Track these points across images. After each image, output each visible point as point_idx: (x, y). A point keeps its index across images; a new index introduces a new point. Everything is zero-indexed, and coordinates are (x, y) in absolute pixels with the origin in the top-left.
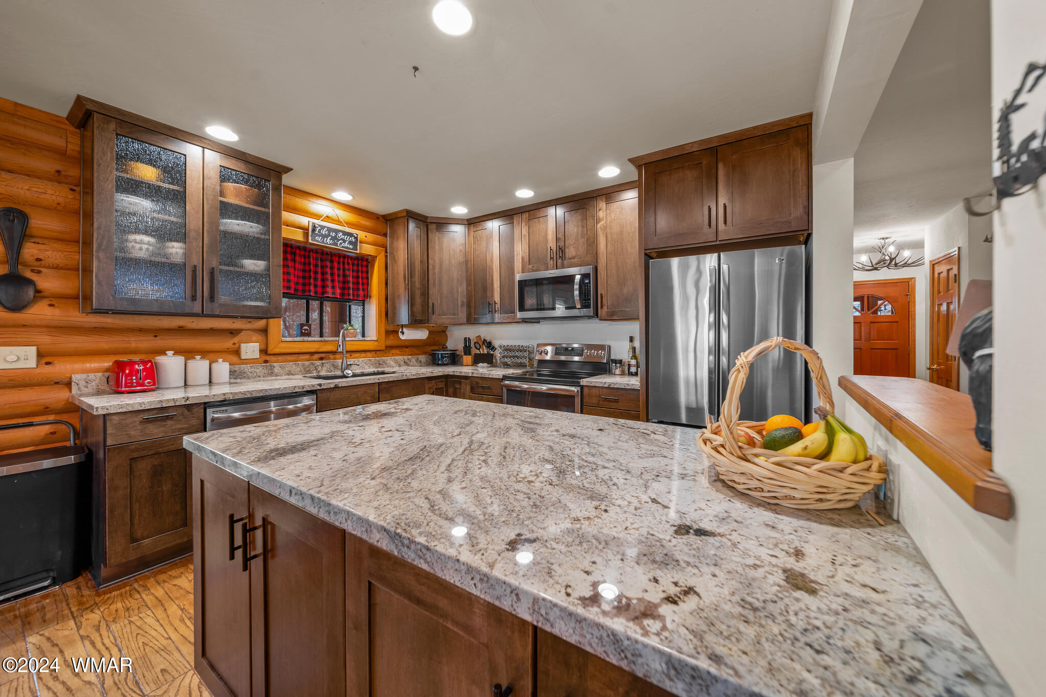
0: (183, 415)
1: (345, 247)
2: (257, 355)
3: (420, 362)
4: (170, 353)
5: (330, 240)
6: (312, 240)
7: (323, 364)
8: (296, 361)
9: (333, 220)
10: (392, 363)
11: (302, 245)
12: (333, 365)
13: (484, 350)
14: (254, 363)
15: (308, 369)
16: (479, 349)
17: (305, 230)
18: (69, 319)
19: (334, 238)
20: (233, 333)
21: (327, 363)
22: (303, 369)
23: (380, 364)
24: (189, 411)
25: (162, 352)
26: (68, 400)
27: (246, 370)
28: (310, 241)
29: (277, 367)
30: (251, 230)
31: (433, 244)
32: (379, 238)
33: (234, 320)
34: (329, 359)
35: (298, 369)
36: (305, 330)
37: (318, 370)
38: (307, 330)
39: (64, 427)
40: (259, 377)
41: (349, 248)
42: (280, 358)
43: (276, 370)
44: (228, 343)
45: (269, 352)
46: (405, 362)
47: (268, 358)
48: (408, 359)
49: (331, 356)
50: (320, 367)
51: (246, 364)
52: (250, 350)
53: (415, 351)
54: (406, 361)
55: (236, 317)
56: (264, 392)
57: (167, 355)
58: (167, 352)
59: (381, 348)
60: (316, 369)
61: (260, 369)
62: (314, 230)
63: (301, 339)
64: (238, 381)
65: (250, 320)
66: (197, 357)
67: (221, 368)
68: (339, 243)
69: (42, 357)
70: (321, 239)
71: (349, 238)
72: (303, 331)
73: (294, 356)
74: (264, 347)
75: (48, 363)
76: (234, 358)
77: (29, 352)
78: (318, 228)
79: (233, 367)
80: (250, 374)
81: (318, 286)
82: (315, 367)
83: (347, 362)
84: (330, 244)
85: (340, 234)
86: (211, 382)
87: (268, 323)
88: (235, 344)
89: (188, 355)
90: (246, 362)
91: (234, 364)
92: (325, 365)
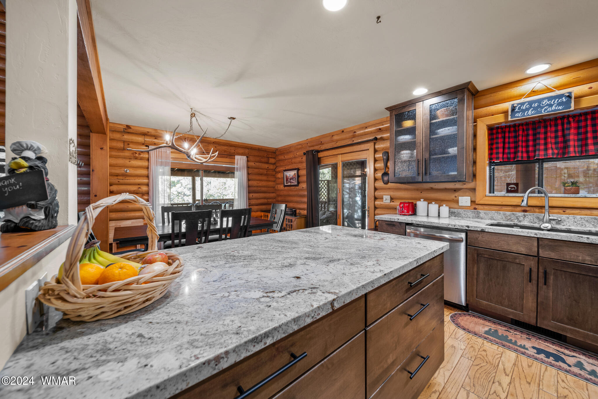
1: (552, 111)
2: (469, 204)
4: (422, 200)
5: (532, 111)
6: (511, 118)
7: (525, 216)
8: (499, 211)
11: (504, 124)
12: (538, 218)
14: (467, 209)
15: (509, 218)
17: (506, 113)
19: (535, 109)
20: (455, 190)
21: (530, 215)
25: (419, 199)
27: (461, 212)
29: (482, 215)
30: (449, 131)
33: (455, 183)
34: (535, 212)
35: (499, 216)
36: (511, 188)
37: (520, 219)
38: (514, 188)
40: (470, 218)
41: (560, 110)
42: (486, 207)
43: (481, 215)
44: (452, 196)
45: (476, 203)
47: (477, 207)
50: (522, 218)
51: (463, 209)
52: (465, 201)
55: (456, 182)
60: (518, 219)
61: (470, 213)
62: (513, 110)
63: (507, 195)
64: (453, 218)
65: (464, 183)
66: (433, 203)
67: (445, 210)
68: (543, 110)
69: (392, 199)
70: (521, 114)
71: (558, 101)
72: (509, 189)
73: (497, 207)
74: (473, 199)
75: (393, 202)
76: (454, 205)
77: (388, 197)
78: (518, 107)
79: (452, 210)
80: (464, 216)
81: (527, 152)
82: (517, 217)
83: (549, 216)
84: (532, 114)
85: (545, 101)
86: (439, 216)
87: (476, 184)
88: (456, 197)
89: (429, 202)
90: (462, 207)
91: (453, 208)
92: (527, 216)
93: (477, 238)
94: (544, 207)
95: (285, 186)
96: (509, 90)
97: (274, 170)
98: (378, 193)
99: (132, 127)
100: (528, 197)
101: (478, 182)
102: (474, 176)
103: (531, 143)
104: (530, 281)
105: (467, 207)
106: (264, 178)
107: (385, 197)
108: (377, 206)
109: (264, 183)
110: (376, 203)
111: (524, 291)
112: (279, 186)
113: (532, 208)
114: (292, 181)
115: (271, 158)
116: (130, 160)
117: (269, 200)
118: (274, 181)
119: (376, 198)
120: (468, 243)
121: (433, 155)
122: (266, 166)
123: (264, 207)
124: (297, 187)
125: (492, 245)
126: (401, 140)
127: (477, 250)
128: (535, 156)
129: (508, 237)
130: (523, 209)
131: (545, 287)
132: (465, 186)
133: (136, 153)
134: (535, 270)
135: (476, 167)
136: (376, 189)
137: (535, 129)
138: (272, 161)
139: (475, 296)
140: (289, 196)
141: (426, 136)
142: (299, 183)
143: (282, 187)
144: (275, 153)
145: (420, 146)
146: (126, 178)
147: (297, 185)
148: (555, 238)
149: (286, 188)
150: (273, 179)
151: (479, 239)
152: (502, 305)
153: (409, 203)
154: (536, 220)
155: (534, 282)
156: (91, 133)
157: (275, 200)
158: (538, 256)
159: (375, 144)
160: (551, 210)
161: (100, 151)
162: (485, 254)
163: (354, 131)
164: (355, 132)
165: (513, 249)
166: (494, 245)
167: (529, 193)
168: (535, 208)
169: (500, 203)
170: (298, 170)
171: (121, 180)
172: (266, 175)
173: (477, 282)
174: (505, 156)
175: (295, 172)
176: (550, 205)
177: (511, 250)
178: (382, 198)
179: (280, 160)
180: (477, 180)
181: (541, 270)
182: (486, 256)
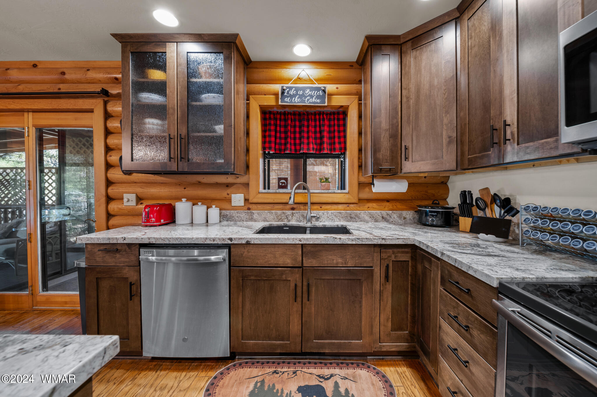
0: (126, 251)
1: (313, 103)
2: (242, 203)
3: (405, 218)
4: (184, 200)
5: (298, 98)
6: (281, 102)
8: (272, 210)
9: (305, 80)
10: (367, 218)
11: (275, 109)
12: (303, 216)
13: (497, 212)
14: (241, 209)
15: (280, 217)
16: (483, 210)
17: (276, 95)
19: (301, 97)
20: (228, 185)
21: (297, 213)
22: (275, 217)
23: (351, 218)
24: (129, 249)
25: (179, 199)
27: (234, 214)
28: (280, 103)
29: (255, 216)
31: (407, 69)
32: (353, 87)
33: (227, 176)
34: (300, 209)
35: (272, 217)
36: (282, 183)
37: (289, 219)
38: (284, 183)
40: (243, 221)
41: (317, 103)
42: (259, 206)
44: (223, 193)
45: (250, 201)
46: (383, 218)
47: (250, 206)
48: (388, 214)
49: (302, 207)
51: (236, 210)
52: (238, 199)
53: (399, 205)
54: (385, 216)
56: (179, 240)
57: (182, 201)
58: (182, 199)
59: (354, 201)
60: (287, 218)
61: (243, 215)
62: (283, 93)
63: (278, 191)
64: (225, 223)
65: (237, 176)
66: (200, 203)
67: (214, 212)
68: (306, 99)
69: (139, 200)
70: (290, 99)
71: (317, 93)
72: (280, 184)
73: (270, 205)
74: (247, 197)
75: (141, 204)
76: (225, 205)
77: (133, 197)
78: (286, 91)
79: (224, 212)
80: (237, 218)
81: (295, 144)
82: (286, 216)
83: (311, 213)
84: (298, 102)
85: (308, 91)
86: (207, 221)
87: (249, 178)
88: (228, 194)
89: (195, 202)
90: (236, 208)
91: (225, 209)
92: (294, 215)
93: (242, 254)
94: (307, 203)
96: (279, 69)
98: (113, 190)
100: (295, 193)
101: (251, 176)
102: (248, 167)
103: (297, 135)
104: (296, 301)
105: (240, 208)
107: (126, 196)
108: (112, 212)
110: (111, 206)
111: (291, 313)
113: (298, 205)
119: (109, 199)
120: (232, 264)
121: (193, 131)
125: (259, 262)
126: (144, 100)
127: (243, 271)
128: (300, 150)
129: (275, 247)
130: (291, 206)
131: (308, 302)
132: (239, 180)
134: (299, 284)
135: (249, 156)
136: (109, 183)
137: (300, 121)
139: (241, 337)
141: (182, 100)
145: (173, 114)
148: (316, 243)
151: (244, 255)
152: (270, 340)
153: (161, 206)
154: (302, 219)
155: (299, 299)
158: (302, 267)
159: (105, 103)
160: (312, 207)
162: (251, 276)
163: (62, 70)
164: (63, 73)
165: (280, 263)
166: (261, 261)
167: (295, 189)
168: (300, 205)
169: (272, 201)
173: (242, 316)
174: (277, 147)
176: (312, 201)
177: (277, 264)
178: (122, 199)
180: (251, 173)
181: (305, 283)
182: (252, 278)
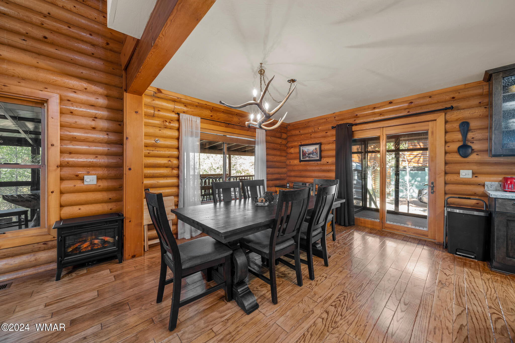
18: (484, 159)
26: (483, 192)
39: (481, 202)
69: (475, 174)
75: (476, 177)
77: (469, 172)
95: (301, 161)
97: (285, 145)
98: (450, 168)
99: (163, 91)
106: (278, 153)
107: (463, 172)
108: (447, 182)
109: (278, 158)
110: (446, 178)
112: (291, 161)
114: (311, 156)
115: (283, 133)
116: (160, 129)
117: (281, 175)
118: (285, 156)
119: (446, 173)
122: (279, 141)
123: (278, 182)
124: (319, 162)
133: (166, 121)
136: (446, 163)
138: (284, 136)
140: (306, 171)
142: (321, 157)
143: (296, 162)
144: (286, 128)
146: (156, 150)
147: (320, 160)
149: (301, 163)
150: (285, 154)
156: (125, 93)
157: (286, 175)
159: (445, 114)
161: (134, 115)
164: (411, 103)
170: (320, 144)
171: (151, 152)
172: (280, 150)
175: (317, 147)
178: (458, 173)
179: (292, 136)
